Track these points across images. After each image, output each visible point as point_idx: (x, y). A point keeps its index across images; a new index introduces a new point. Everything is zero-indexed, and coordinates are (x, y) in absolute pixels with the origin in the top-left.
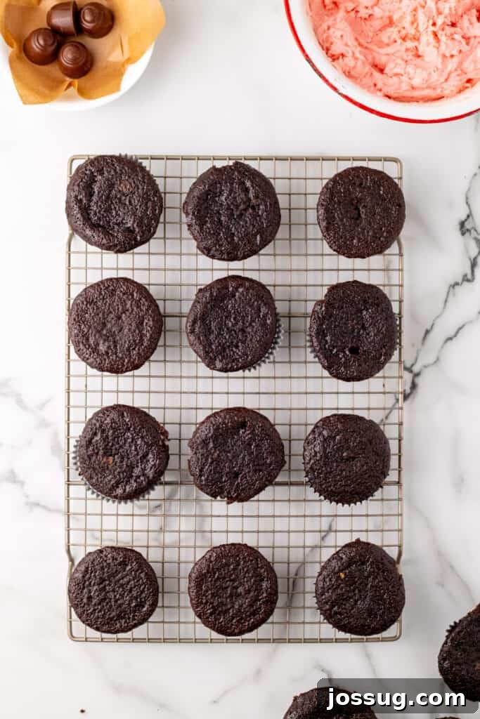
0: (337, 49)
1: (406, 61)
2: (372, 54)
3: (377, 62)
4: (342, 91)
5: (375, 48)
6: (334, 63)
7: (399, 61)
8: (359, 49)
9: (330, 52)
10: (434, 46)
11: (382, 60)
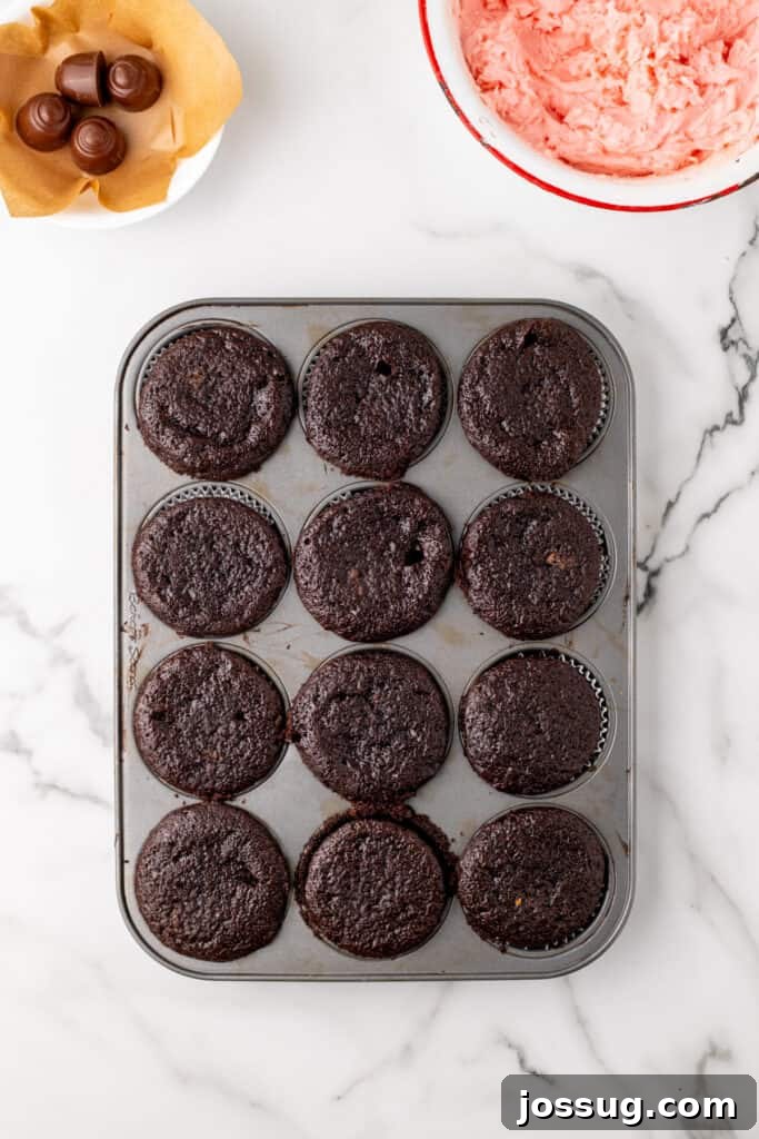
0: (491, 74)
1: (602, 109)
2: (548, 90)
3: (556, 103)
4: (488, 139)
5: (554, 79)
6: (482, 95)
7: (591, 107)
8: (528, 78)
9: (481, 77)
10: (648, 91)
11: (564, 100)
